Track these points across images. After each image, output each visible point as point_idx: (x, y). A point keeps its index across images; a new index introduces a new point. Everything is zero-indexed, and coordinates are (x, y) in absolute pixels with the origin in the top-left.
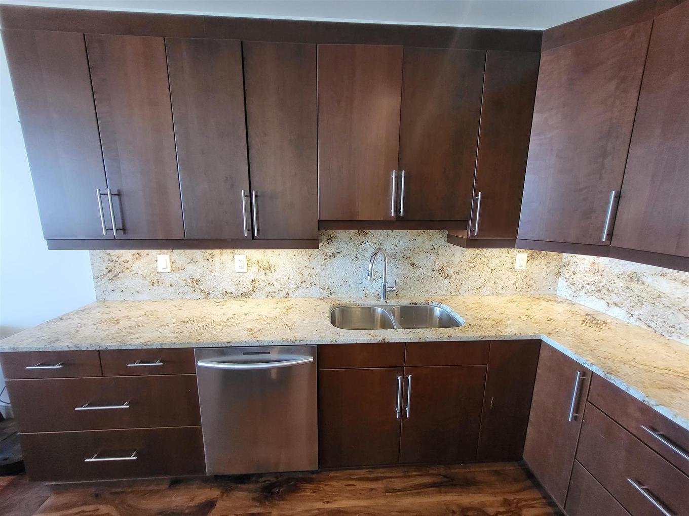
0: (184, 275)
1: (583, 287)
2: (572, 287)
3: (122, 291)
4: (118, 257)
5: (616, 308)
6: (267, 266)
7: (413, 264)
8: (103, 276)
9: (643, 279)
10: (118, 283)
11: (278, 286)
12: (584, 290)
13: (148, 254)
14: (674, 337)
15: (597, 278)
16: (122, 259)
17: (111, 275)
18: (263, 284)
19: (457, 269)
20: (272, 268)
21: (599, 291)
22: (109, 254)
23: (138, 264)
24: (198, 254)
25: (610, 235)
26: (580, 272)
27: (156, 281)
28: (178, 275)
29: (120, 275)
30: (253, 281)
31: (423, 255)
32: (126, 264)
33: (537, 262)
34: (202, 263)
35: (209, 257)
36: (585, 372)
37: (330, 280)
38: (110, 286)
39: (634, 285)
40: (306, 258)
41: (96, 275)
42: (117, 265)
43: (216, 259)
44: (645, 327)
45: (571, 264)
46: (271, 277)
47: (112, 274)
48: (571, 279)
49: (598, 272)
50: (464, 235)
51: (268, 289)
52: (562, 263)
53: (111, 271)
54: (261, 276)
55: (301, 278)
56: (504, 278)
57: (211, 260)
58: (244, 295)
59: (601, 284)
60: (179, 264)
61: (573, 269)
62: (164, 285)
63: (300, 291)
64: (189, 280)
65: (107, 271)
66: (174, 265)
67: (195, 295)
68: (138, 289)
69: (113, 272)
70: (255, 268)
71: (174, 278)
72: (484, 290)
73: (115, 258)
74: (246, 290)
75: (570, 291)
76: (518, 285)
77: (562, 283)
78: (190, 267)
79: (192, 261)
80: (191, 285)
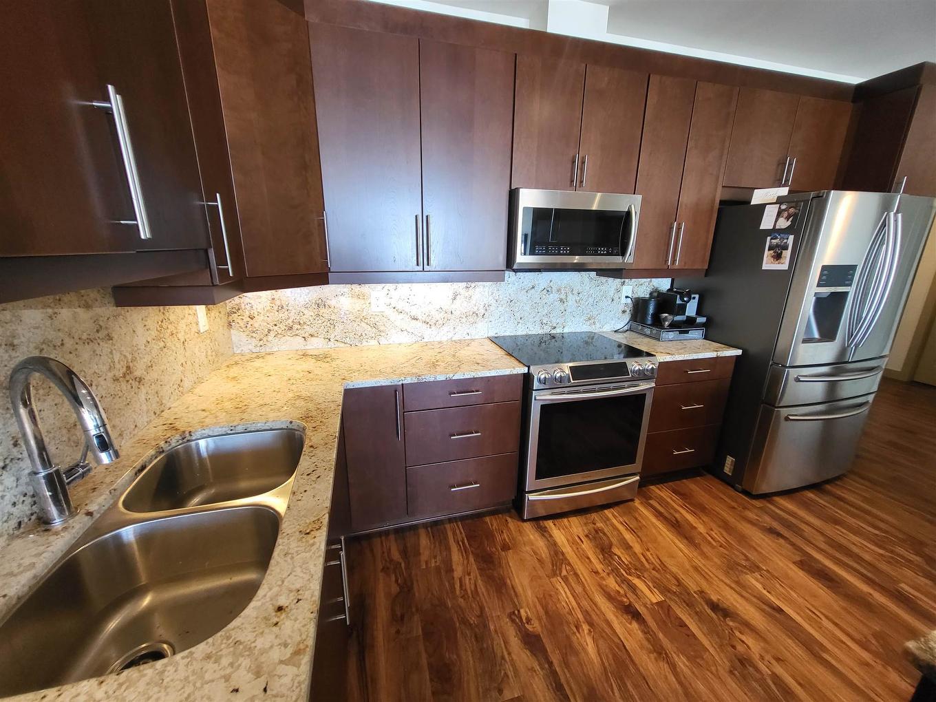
1: (269, 331)
2: (254, 335)
5: (313, 338)
9: (329, 302)
12: (272, 334)
14: (365, 343)
15: (283, 315)
21: (290, 328)
26: (259, 313)
39: (322, 310)
44: (343, 345)
45: (243, 307)
48: (249, 326)
49: (283, 307)
52: (228, 310)
56: (197, 351)
59: (290, 321)
61: (247, 313)
75: (254, 342)
77: (238, 336)
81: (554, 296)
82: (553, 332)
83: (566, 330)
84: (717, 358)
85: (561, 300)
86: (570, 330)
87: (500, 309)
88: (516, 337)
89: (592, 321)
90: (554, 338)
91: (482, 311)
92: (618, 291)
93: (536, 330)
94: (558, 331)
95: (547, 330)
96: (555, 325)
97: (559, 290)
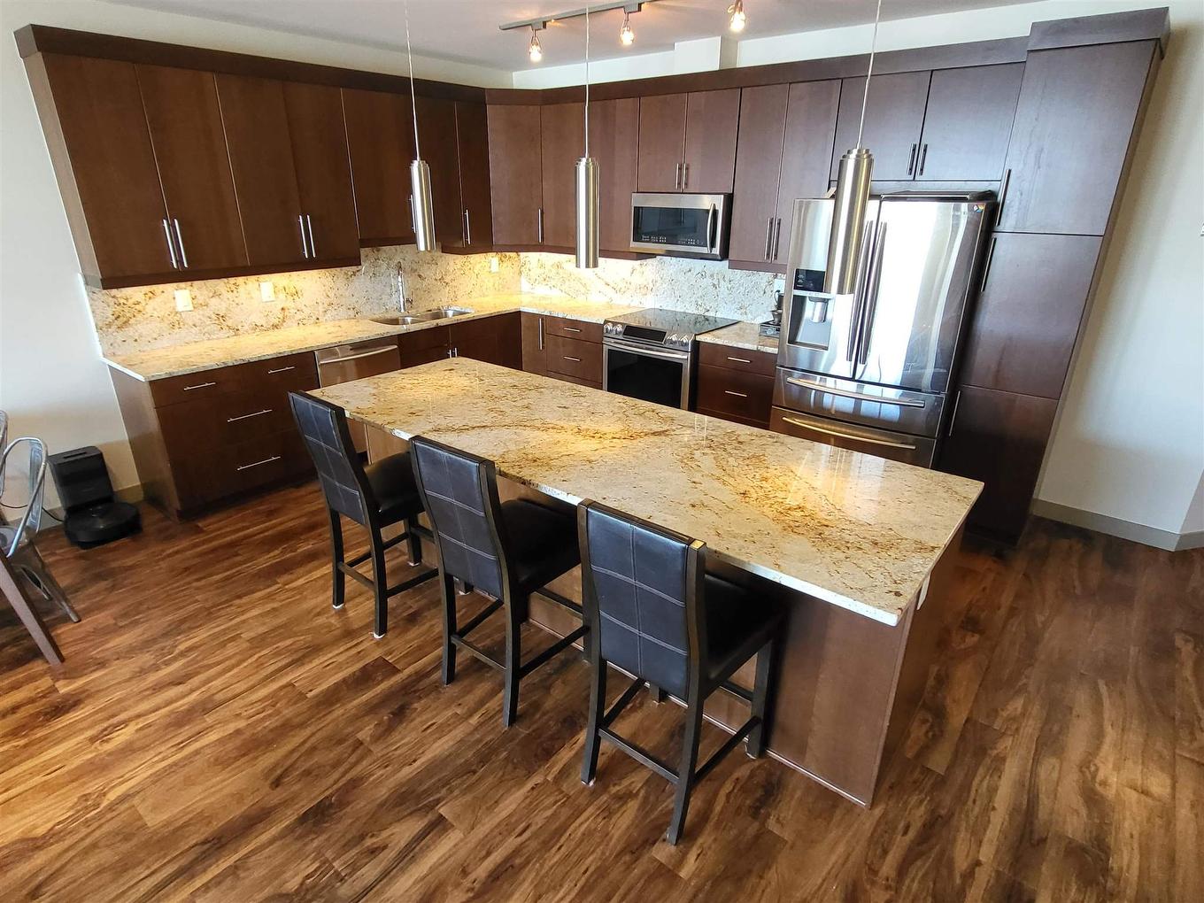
0: (208, 312)
1: (536, 280)
3: (136, 340)
4: (127, 299)
5: (554, 288)
6: (294, 291)
7: (420, 276)
8: (109, 325)
9: (563, 265)
10: (129, 331)
11: (307, 311)
13: (163, 292)
15: (542, 271)
16: (131, 301)
17: (119, 323)
18: (293, 311)
19: (452, 277)
20: (299, 292)
21: (545, 280)
22: (114, 297)
23: (152, 304)
24: (220, 285)
25: (542, 238)
26: (533, 266)
27: (176, 322)
28: (201, 312)
29: (132, 321)
30: (283, 309)
31: (426, 266)
32: (137, 307)
33: (505, 265)
34: (226, 295)
35: (233, 288)
36: (544, 318)
37: (354, 299)
38: (120, 336)
39: (560, 271)
40: (330, 279)
41: (100, 324)
42: (126, 309)
43: (241, 289)
44: (568, 296)
45: (526, 261)
46: (300, 302)
47: (121, 321)
48: (528, 275)
49: (543, 264)
50: (460, 245)
51: (299, 316)
52: (521, 262)
53: (119, 317)
54: (289, 304)
55: (328, 301)
56: (486, 281)
57: (235, 292)
58: (275, 327)
59: (545, 275)
60: (201, 299)
61: (528, 267)
62: (186, 326)
63: (329, 314)
64: (214, 317)
65: (113, 317)
66: (195, 302)
67: (221, 334)
68: (155, 336)
69: (121, 318)
70: (282, 295)
71: (197, 316)
72: (474, 294)
73: (122, 301)
74: (276, 321)
75: (529, 285)
76: (496, 285)
77: (523, 280)
78: (214, 302)
79: (216, 294)
80: (217, 322)
81: (708, 281)
82: (706, 314)
83: (719, 315)
84: (758, 351)
85: (714, 285)
86: (722, 316)
87: (664, 286)
88: (675, 313)
89: (743, 311)
90: (708, 320)
91: (651, 286)
92: (770, 283)
93: (692, 310)
94: (711, 314)
95: (701, 311)
96: (708, 308)
97: (712, 276)
